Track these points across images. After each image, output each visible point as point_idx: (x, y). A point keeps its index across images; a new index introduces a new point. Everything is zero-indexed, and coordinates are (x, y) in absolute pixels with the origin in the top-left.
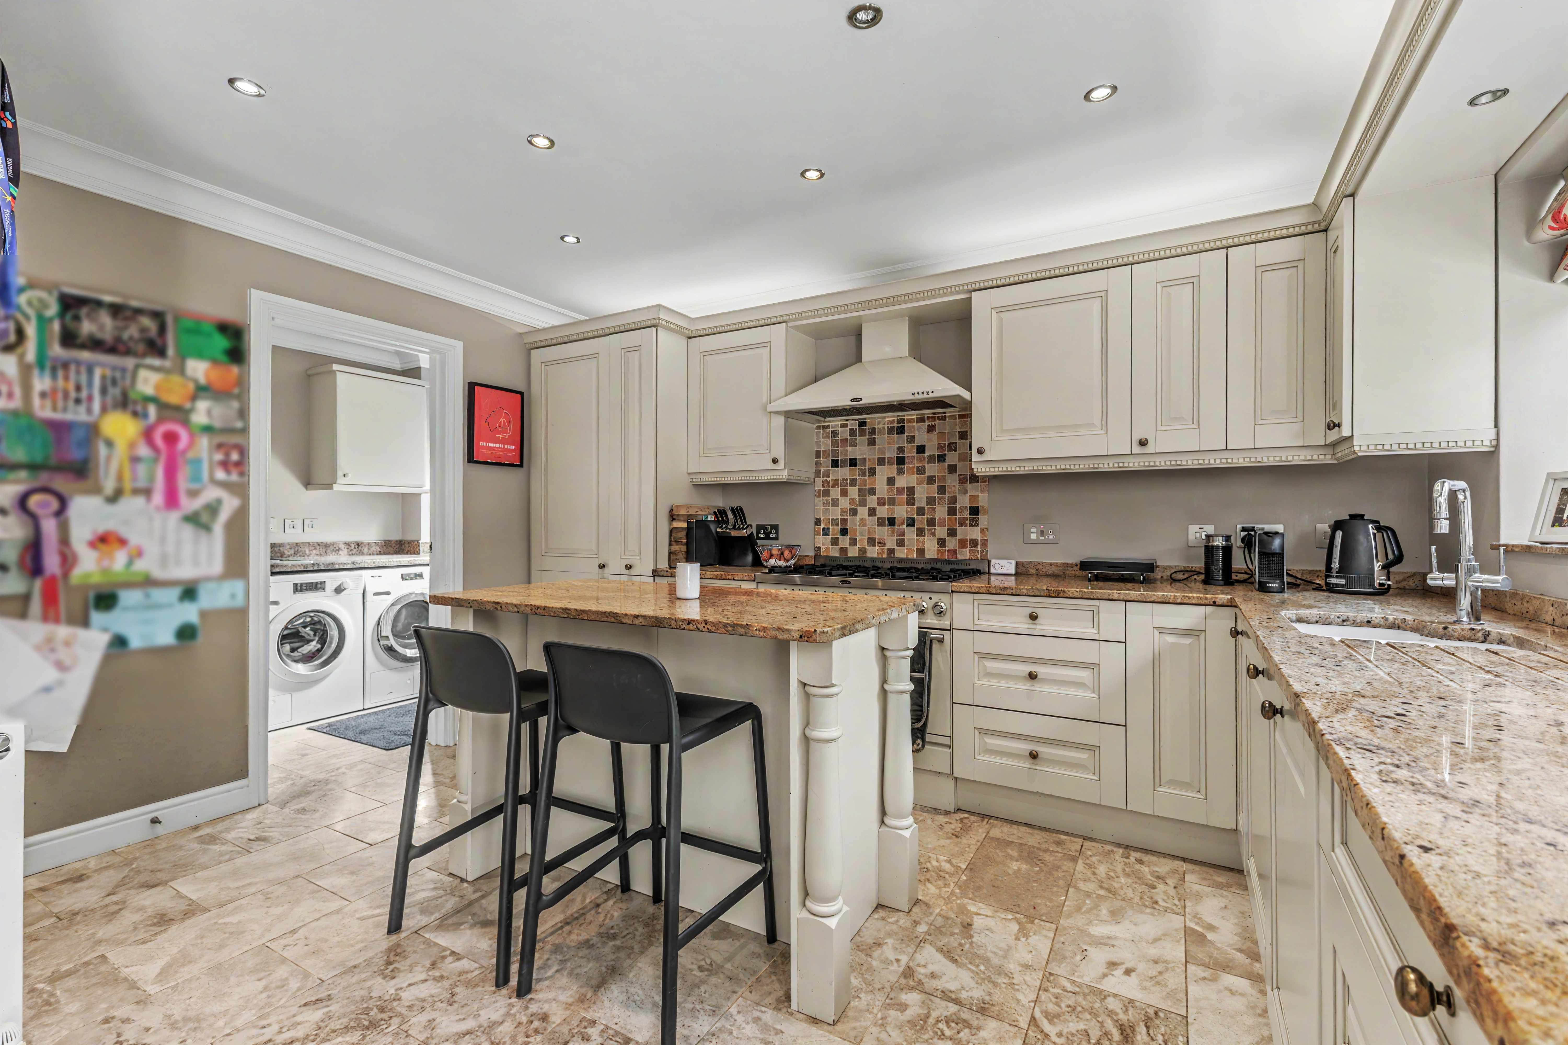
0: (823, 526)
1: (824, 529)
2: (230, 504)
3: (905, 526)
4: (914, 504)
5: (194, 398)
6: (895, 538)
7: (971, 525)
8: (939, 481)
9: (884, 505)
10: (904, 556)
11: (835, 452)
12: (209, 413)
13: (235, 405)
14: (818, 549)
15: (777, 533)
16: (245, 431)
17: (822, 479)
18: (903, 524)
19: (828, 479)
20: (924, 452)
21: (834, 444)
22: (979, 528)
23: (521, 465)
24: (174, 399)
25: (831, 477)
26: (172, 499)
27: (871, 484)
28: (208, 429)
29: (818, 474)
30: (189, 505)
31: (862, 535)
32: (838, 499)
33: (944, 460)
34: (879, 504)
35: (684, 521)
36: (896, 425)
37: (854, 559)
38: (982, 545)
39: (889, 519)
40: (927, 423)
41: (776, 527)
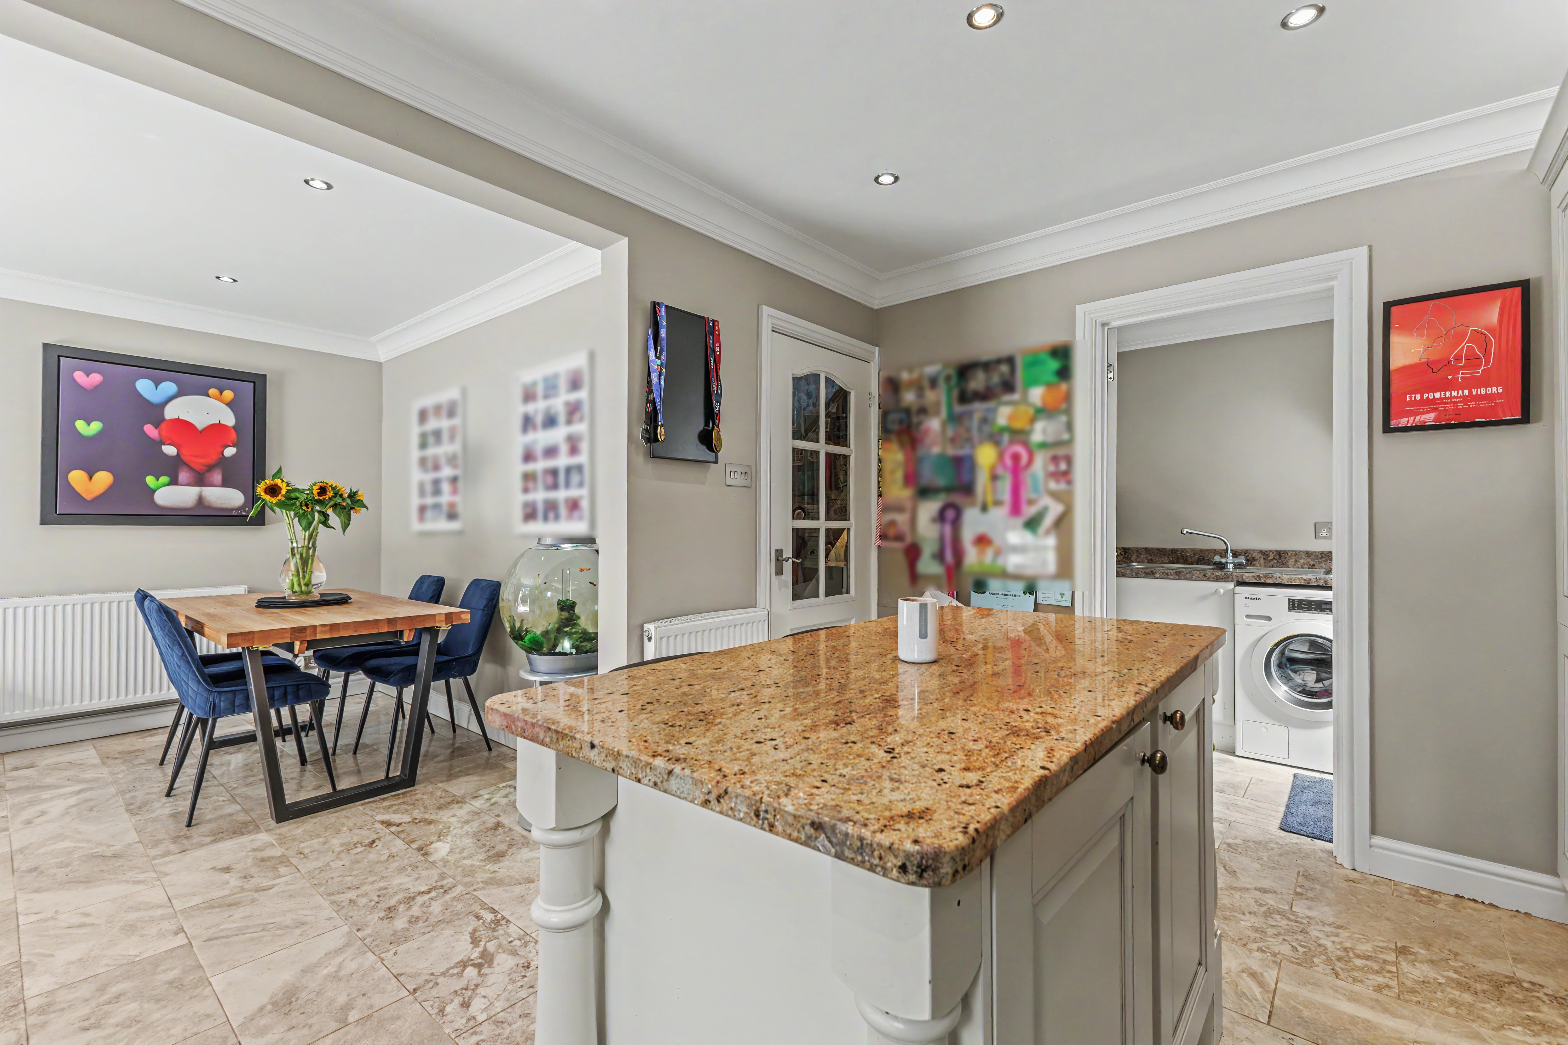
2: (1055, 509)
5: (1033, 420)
12: (1044, 431)
13: (1063, 419)
16: (1070, 442)
23: (1525, 418)
24: (1019, 425)
26: (1016, 509)
28: (1044, 445)
30: (1030, 511)
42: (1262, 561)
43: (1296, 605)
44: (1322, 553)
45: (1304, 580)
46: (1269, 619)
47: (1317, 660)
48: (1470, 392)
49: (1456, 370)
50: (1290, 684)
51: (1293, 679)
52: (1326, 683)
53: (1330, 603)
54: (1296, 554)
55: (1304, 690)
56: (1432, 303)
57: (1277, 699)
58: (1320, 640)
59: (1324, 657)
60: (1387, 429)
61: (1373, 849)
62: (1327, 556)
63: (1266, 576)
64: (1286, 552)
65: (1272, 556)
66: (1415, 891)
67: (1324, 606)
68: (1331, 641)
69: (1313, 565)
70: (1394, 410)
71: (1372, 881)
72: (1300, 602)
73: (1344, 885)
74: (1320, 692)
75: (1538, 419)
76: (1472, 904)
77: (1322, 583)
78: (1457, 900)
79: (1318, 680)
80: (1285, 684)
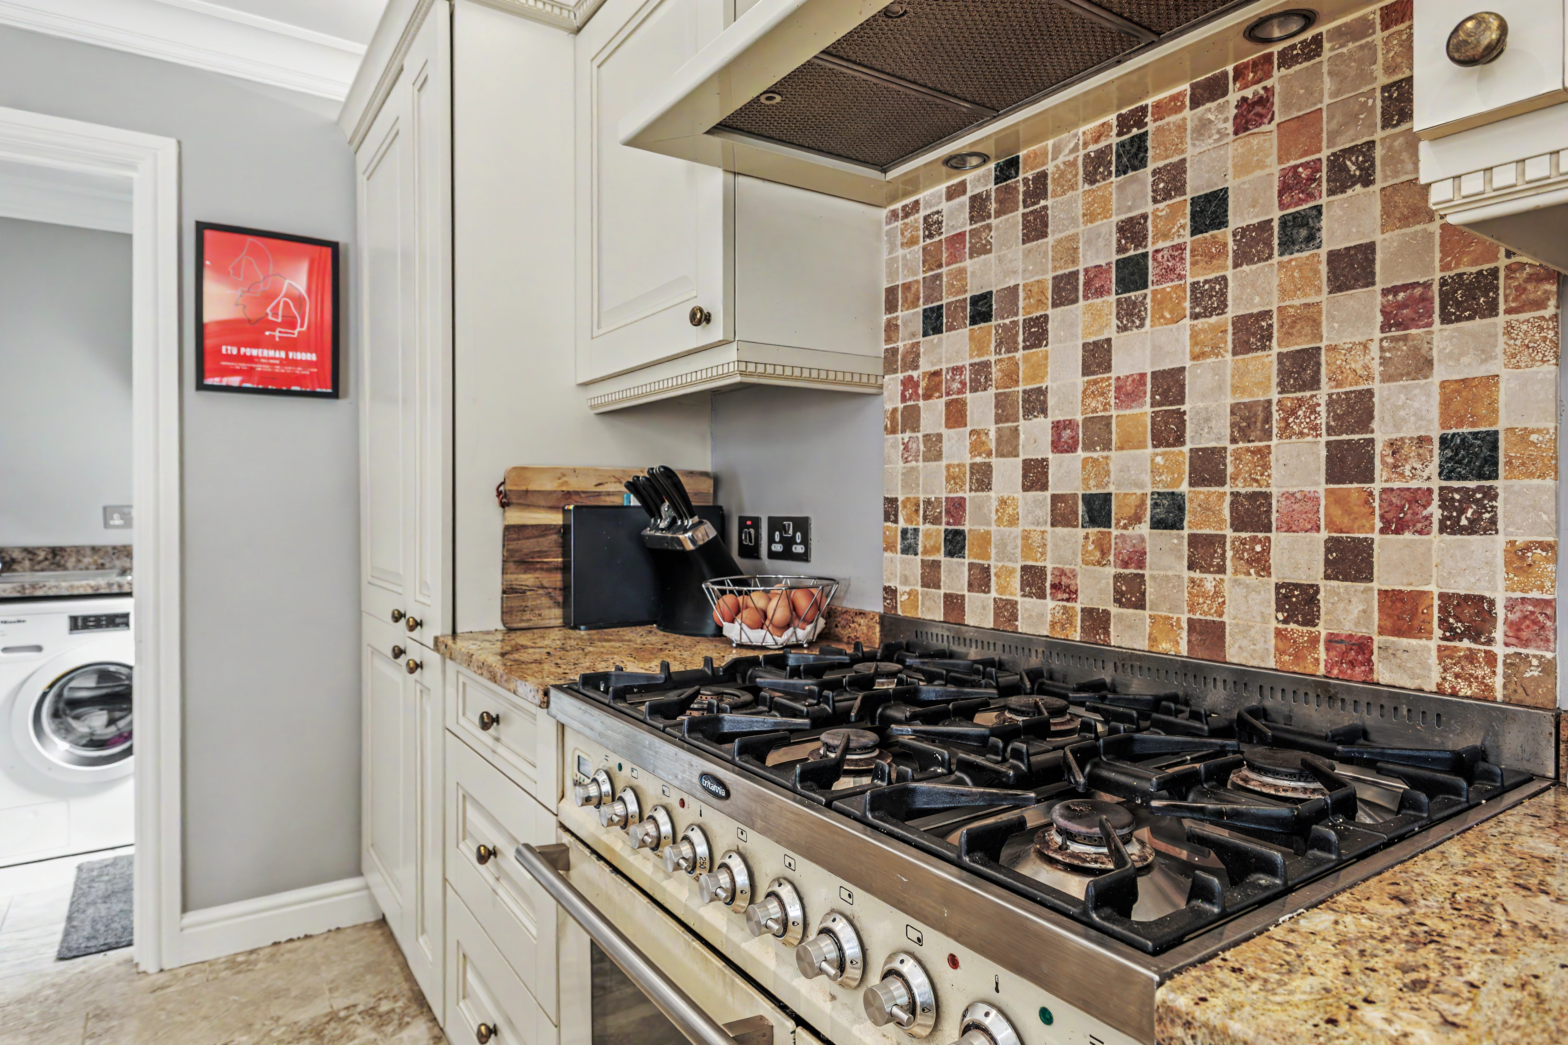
0: (902, 524)
1: (904, 532)
3: (1144, 529)
4: (1179, 440)
6: (1111, 571)
7: (1450, 526)
8: (1287, 335)
9: (1072, 449)
10: (1141, 644)
11: (933, 284)
14: (890, 593)
15: (805, 542)
17: (900, 376)
18: (1137, 519)
19: (915, 374)
20: (1220, 221)
21: (931, 259)
22: (1499, 541)
23: (335, 392)
25: (926, 366)
27: (1033, 379)
29: (890, 361)
31: (1003, 554)
32: (939, 436)
33: (1312, 239)
34: (1057, 446)
35: (552, 508)
36: (1114, 140)
37: (982, 637)
38: (1515, 630)
39: (1088, 499)
40: (1234, 96)
41: (802, 524)
42: (27, 563)
43: (78, 624)
44: (114, 548)
45: (92, 587)
46: (39, 649)
47: (107, 695)
48: (287, 355)
49: (273, 326)
50: (71, 737)
51: (74, 729)
52: (122, 724)
53: (126, 616)
54: (78, 551)
55: (91, 740)
56: (250, 239)
57: (51, 766)
58: (112, 668)
59: (117, 689)
60: (201, 386)
61: (186, 932)
62: (126, 552)
63: (33, 587)
64: (62, 549)
65: (42, 555)
66: (232, 963)
67: (118, 621)
68: (130, 668)
69: (103, 565)
70: (208, 364)
71: (183, 975)
72: (86, 619)
73: (150, 1000)
74: (114, 737)
75: (346, 396)
76: (290, 946)
77: (115, 590)
78: (275, 948)
79: (111, 722)
80: (65, 738)
